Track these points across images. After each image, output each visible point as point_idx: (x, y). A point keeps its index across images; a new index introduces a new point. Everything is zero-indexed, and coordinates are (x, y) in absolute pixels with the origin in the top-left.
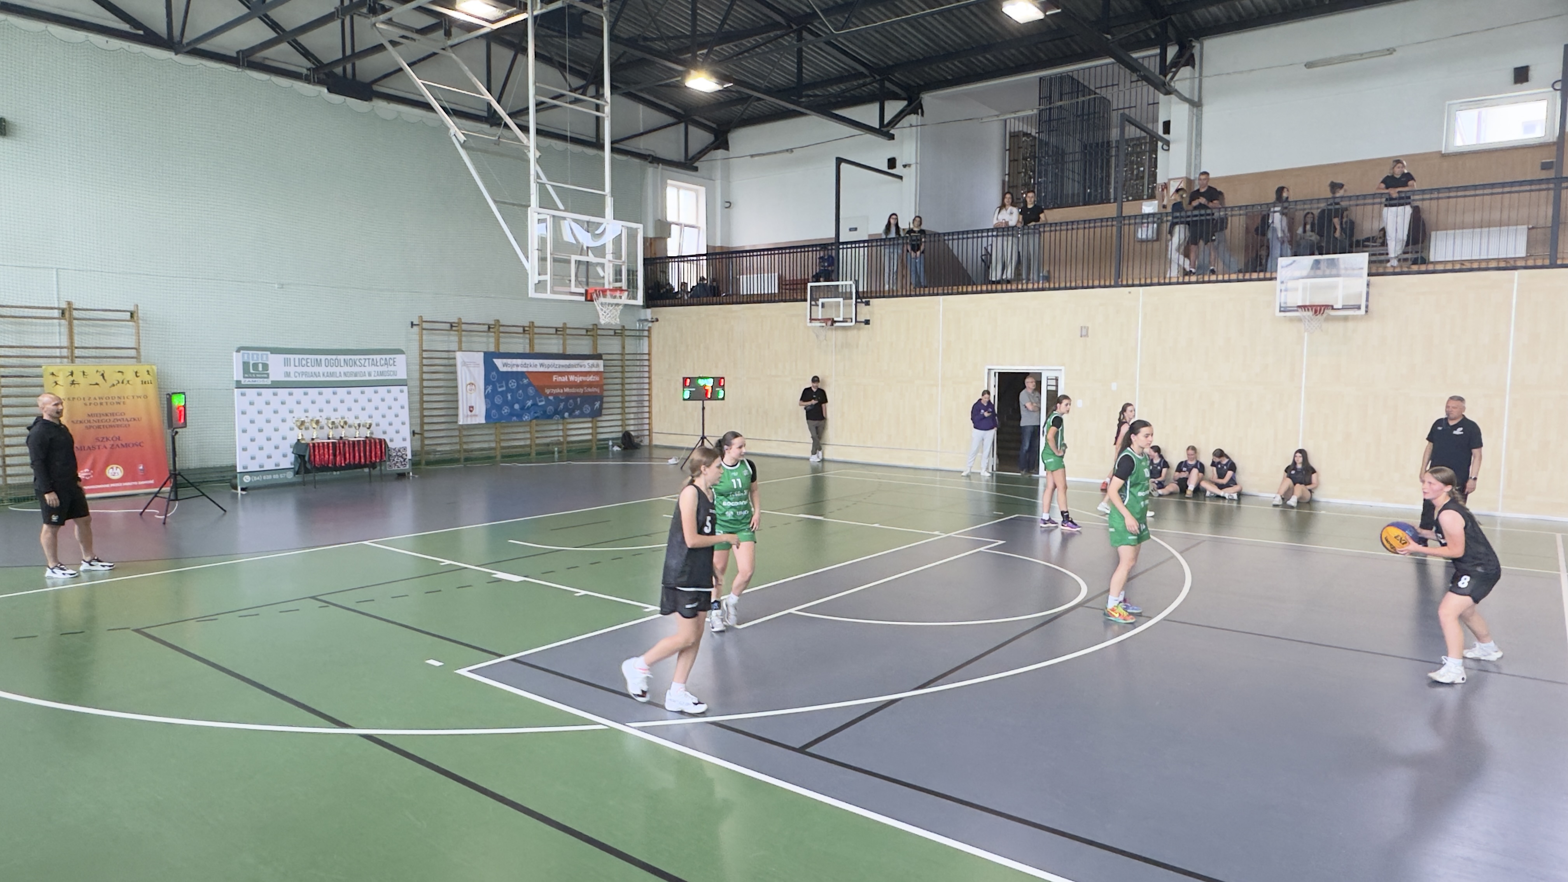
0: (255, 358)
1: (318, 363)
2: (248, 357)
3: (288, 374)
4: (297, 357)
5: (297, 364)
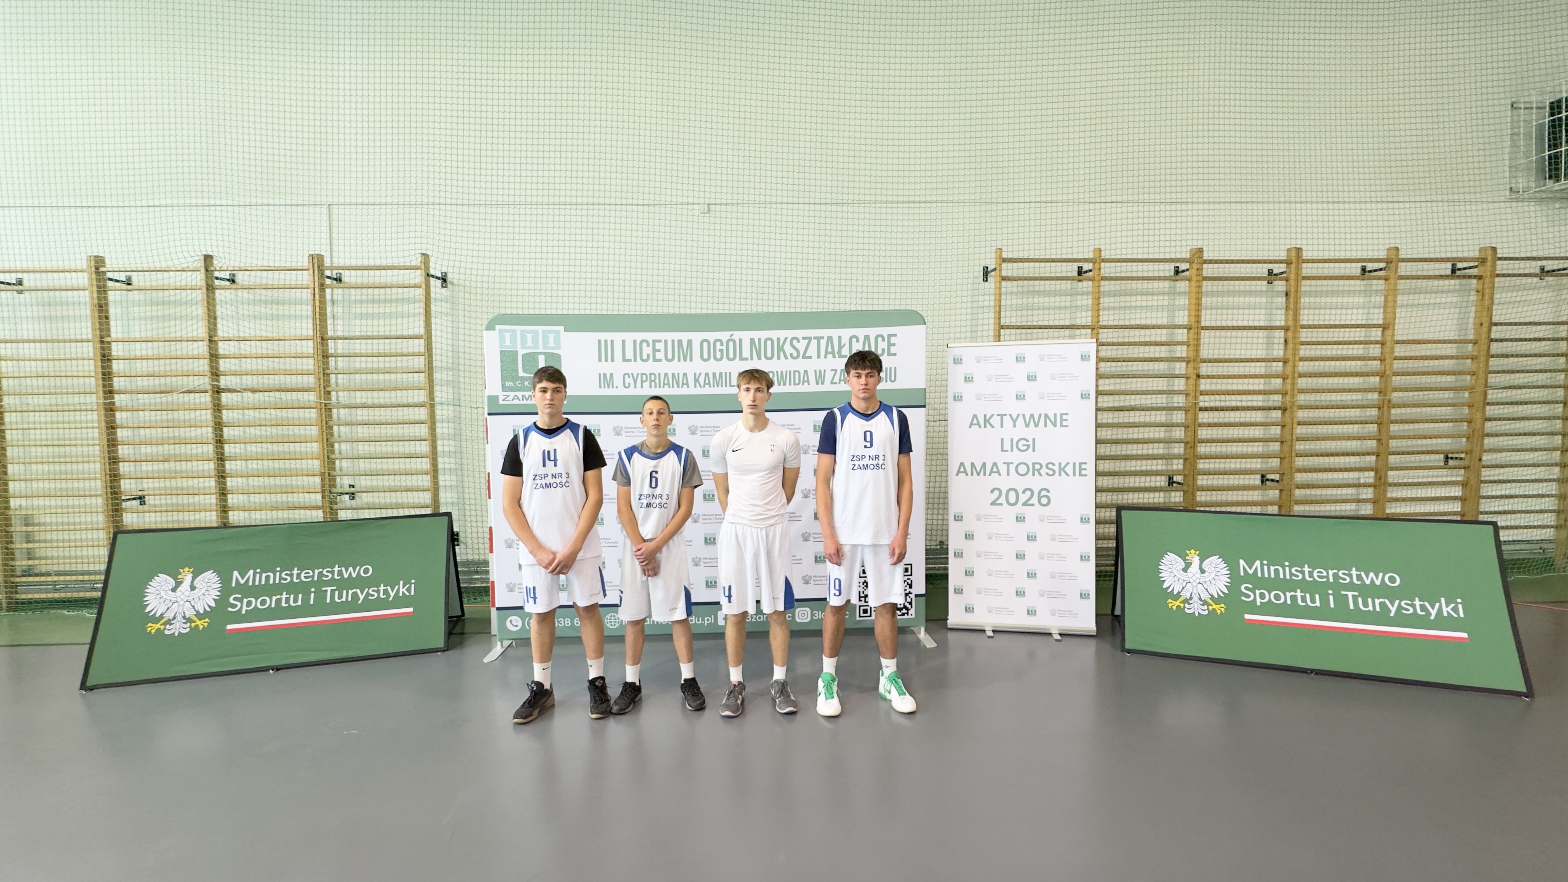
0: (530, 343)
1: (684, 352)
2: (513, 340)
3: (607, 380)
4: (630, 337)
5: (629, 355)
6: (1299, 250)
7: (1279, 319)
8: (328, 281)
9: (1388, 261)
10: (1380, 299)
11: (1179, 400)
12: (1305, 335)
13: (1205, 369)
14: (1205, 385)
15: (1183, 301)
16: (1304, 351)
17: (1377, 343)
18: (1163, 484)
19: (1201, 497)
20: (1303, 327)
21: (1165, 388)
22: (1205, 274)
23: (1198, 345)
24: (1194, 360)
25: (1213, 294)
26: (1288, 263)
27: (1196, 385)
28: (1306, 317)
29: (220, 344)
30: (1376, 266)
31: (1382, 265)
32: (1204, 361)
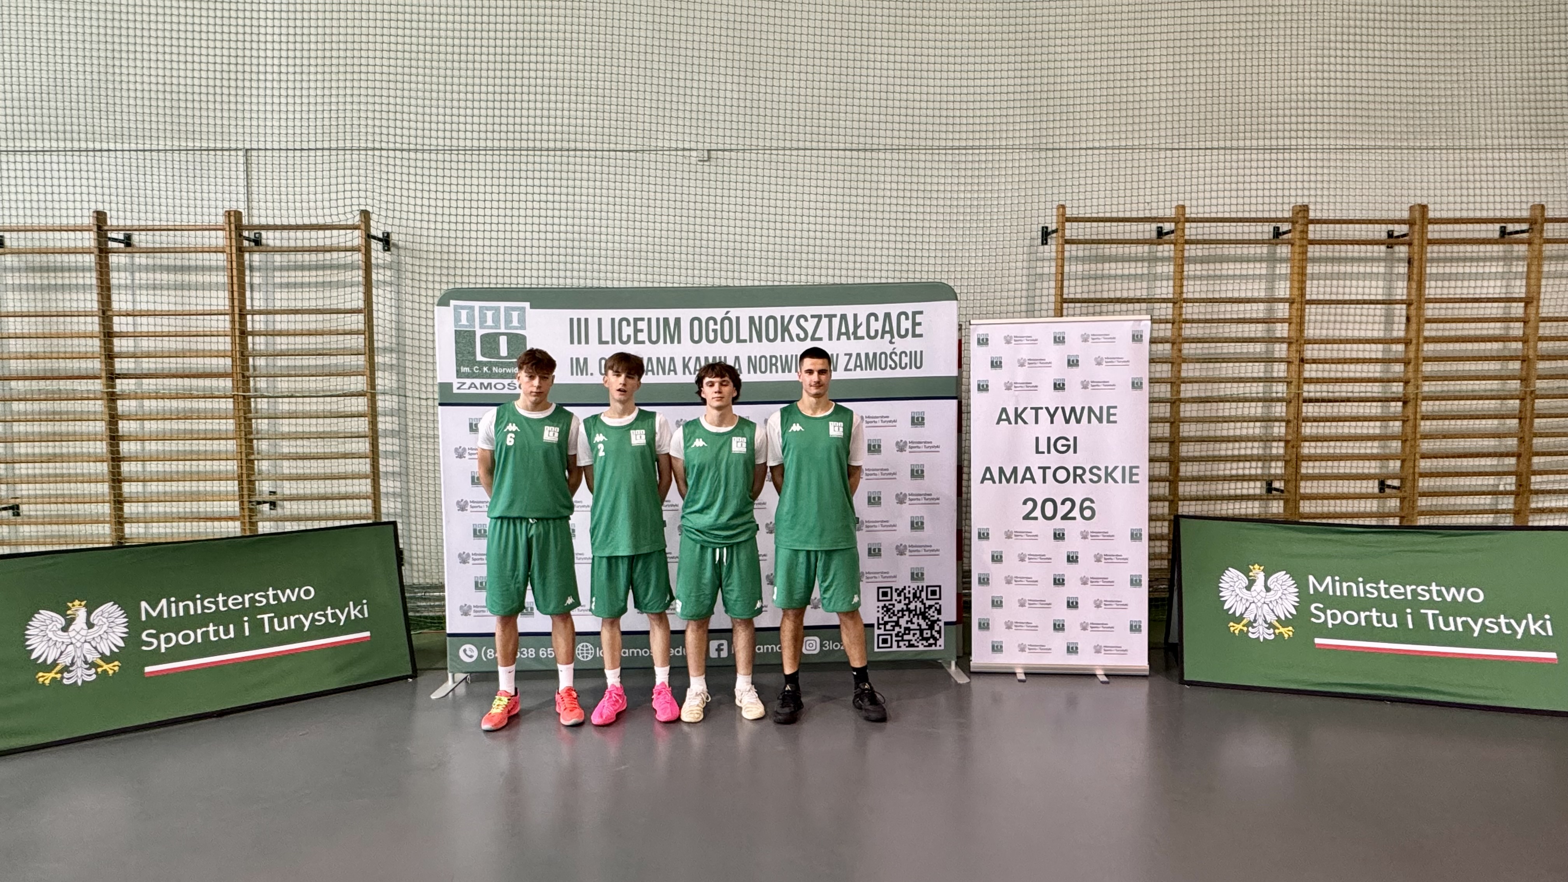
0: (490, 322)
1: (671, 333)
2: (471, 318)
5: (607, 334)
6: (1424, 208)
7: (1401, 290)
8: (246, 243)
9: (1532, 221)
10: (1521, 268)
11: (1280, 389)
12: (1431, 311)
13: (1310, 352)
14: (1310, 371)
15: (1283, 269)
16: (1430, 330)
17: (1517, 320)
18: (1258, 491)
19: (1306, 507)
20: (1429, 301)
21: (1262, 375)
22: (1311, 236)
23: (1301, 323)
24: (1297, 341)
25: (1319, 260)
26: (1411, 223)
27: (1300, 372)
28: (1432, 289)
29: (116, 319)
30: (1518, 227)
31: (1525, 226)
32: (1309, 342)
